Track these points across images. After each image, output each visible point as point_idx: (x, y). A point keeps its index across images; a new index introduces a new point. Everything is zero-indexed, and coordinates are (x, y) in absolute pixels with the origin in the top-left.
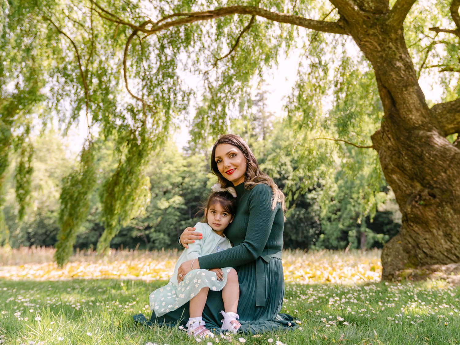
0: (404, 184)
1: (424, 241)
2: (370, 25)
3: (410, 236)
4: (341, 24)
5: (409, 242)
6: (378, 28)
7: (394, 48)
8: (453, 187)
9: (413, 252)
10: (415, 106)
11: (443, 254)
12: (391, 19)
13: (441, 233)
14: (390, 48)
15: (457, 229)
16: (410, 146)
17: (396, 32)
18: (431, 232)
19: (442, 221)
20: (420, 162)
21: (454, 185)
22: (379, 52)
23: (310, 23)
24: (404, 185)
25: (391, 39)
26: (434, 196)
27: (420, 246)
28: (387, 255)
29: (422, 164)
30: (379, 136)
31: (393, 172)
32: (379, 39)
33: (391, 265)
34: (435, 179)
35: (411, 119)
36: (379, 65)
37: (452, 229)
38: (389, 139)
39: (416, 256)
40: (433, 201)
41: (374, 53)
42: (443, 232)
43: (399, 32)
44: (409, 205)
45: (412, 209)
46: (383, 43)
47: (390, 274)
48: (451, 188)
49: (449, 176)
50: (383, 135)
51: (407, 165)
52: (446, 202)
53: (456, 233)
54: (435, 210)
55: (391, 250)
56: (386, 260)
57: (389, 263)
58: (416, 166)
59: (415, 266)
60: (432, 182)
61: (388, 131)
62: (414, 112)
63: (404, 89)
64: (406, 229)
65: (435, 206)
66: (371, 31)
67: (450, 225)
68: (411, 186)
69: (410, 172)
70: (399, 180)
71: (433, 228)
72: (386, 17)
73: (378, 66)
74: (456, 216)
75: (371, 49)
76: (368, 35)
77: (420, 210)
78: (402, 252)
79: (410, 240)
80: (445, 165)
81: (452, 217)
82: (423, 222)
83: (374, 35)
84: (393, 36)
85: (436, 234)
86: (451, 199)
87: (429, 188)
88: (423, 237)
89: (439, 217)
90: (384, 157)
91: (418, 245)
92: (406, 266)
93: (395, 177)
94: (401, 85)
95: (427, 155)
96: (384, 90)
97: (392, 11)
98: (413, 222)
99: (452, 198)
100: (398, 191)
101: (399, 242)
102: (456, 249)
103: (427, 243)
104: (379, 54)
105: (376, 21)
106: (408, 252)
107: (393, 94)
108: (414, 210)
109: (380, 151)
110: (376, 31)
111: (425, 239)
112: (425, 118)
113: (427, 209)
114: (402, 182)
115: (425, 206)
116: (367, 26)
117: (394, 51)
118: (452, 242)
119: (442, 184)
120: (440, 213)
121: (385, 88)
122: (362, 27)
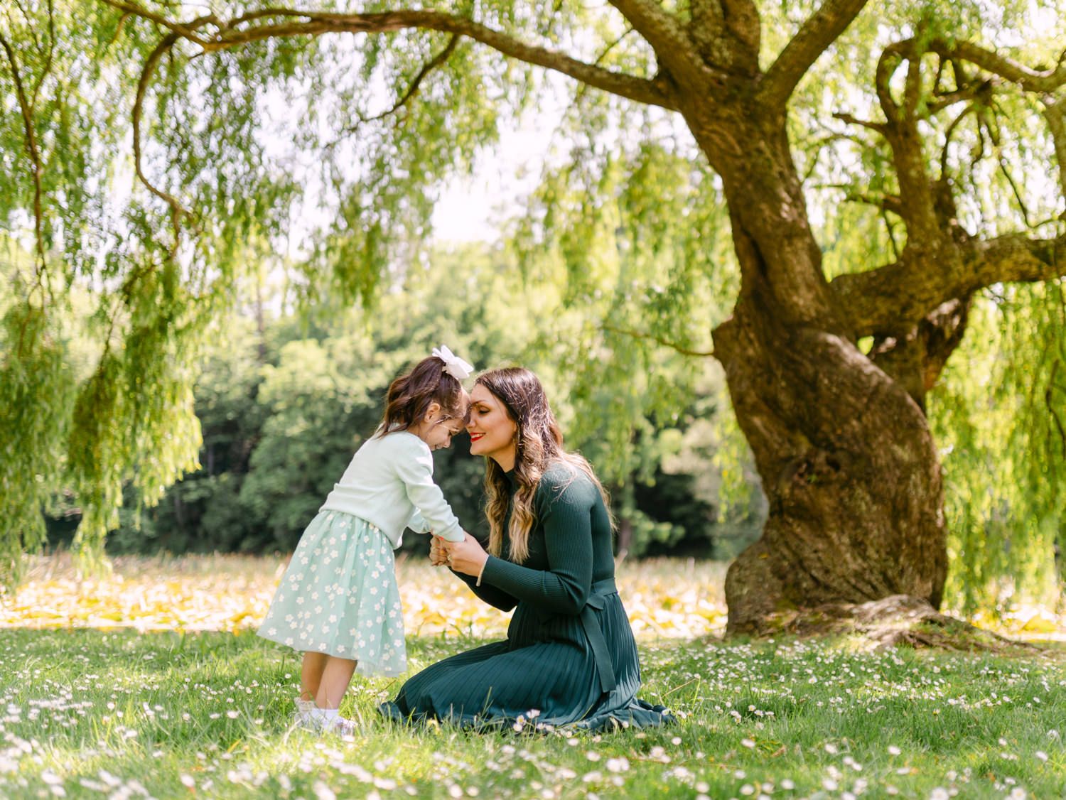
0: (776, 437)
1: (813, 556)
2: (722, 98)
3: (787, 544)
4: (661, 85)
5: (784, 557)
6: (738, 106)
7: (768, 154)
8: (872, 450)
9: (790, 577)
10: (804, 279)
11: (848, 582)
12: (766, 93)
13: (846, 540)
14: (760, 151)
15: (875, 532)
16: (793, 361)
17: (773, 121)
18: (827, 537)
19: (849, 517)
20: (810, 395)
21: (874, 446)
22: (736, 157)
23: (592, 74)
24: (775, 440)
25: (763, 133)
26: (835, 465)
27: (806, 564)
28: (739, 581)
29: (816, 400)
30: (728, 333)
31: (755, 410)
32: (738, 130)
33: (749, 603)
34: (839, 432)
35: (796, 304)
36: (736, 184)
37: (866, 533)
38: (751, 342)
39: (797, 584)
40: (834, 477)
41: (728, 159)
42: (850, 538)
43: (780, 120)
44: (788, 480)
45: (792, 489)
46: (746, 139)
47: (748, 622)
48: (869, 451)
49: (866, 427)
50: (738, 333)
51: (785, 399)
52: (859, 480)
53: (875, 542)
54: (838, 494)
55: (748, 573)
56: (738, 593)
57: (746, 599)
58: (802, 404)
59: (796, 604)
60: (832, 437)
61: (749, 325)
62: (803, 290)
63: (786, 242)
64: (778, 530)
65: (838, 486)
66: (725, 112)
67: (864, 524)
68: (790, 441)
69: (788, 413)
70: (766, 428)
71: (831, 530)
72: (756, 86)
73: (736, 188)
74: (875, 508)
75: (720, 149)
76: (718, 118)
77: (808, 493)
78: (769, 576)
79: (786, 552)
80: (860, 406)
81: (869, 509)
82: (812, 518)
83: (730, 120)
84: (768, 127)
85: (836, 541)
86: (868, 474)
87: (826, 448)
88: (812, 547)
89: (845, 508)
90: (737, 379)
91: (801, 562)
92: (778, 606)
93: (757, 421)
94: (780, 232)
95: (826, 381)
96: (744, 239)
97: (768, 76)
98: (793, 516)
99: (869, 470)
100: (763, 450)
101: (764, 556)
102: (871, 572)
103: (819, 559)
104: (738, 163)
105: (735, 91)
106: (782, 577)
107: (763, 250)
108: (797, 492)
109: (729, 366)
110: (733, 113)
111: (816, 552)
112: (822, 303)
113: (822, 491)
114: (771, 432)
115: (819, 484)
116: (717, 100)
117: (768, 160)
118: (865, 558)
119: (852, 442)
120: (847, 500)
121: (747, 233)
122: (705, 100)
